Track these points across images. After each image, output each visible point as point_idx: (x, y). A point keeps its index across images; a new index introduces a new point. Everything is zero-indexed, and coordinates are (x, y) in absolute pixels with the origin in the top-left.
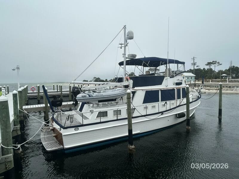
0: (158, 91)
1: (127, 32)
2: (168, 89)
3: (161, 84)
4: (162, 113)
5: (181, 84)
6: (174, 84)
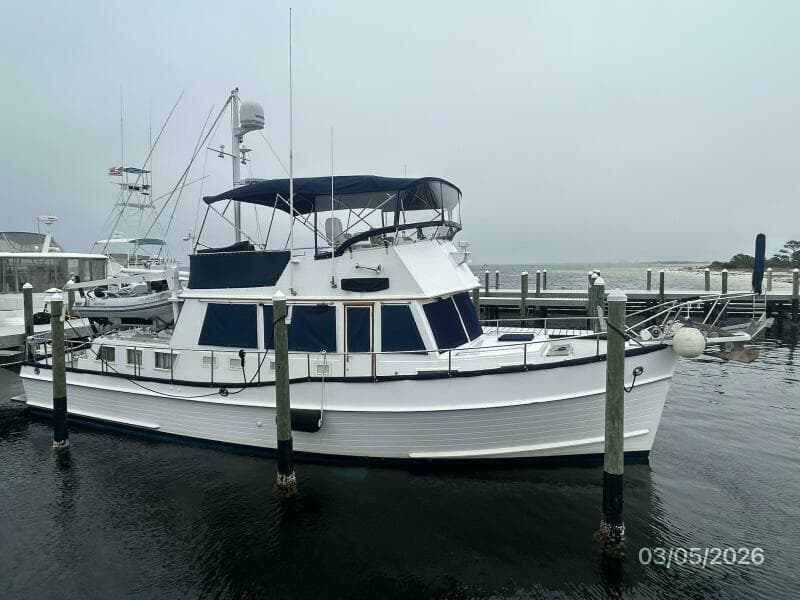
0: (254, 308)
1: (240, 104)
2: (298, 303)
3: (271, 280)
4: (224, 388)
5: (381, 284)
6: (335, 287)
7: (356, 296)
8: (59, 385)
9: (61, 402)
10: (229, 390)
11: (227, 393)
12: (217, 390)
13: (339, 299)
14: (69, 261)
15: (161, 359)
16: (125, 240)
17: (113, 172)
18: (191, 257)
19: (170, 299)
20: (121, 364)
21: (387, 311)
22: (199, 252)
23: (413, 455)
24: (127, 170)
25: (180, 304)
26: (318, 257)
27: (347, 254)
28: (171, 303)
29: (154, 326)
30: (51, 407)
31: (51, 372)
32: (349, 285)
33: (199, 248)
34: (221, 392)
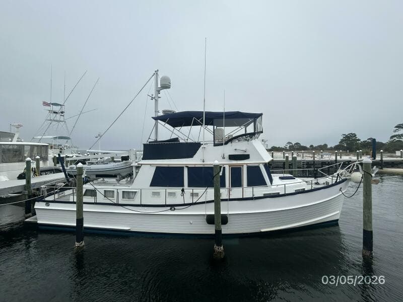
0: (182, 168)
2: (206, 166)
4: (172, 207)
5: (246, 157)
6: (224, 158)
7: (234, 162)
8: (80, 212)
9: (80, 221)
10: (176, 208)
11: (175, 209)
12: (169, 208)
13: (227, 163)
14: (25, 146)
15: (126, 194)
16: (51, 137)
17: (45, 104)
18: (144, 145)
19: (132, 165)
20: (100, 198)
21: (250, 168)
22: (149, 142)
23: (263, 230)
24: (53, 104)
25: (138, 168)
26: (215, 145)
27: (229, 144)
28: (132, 167)
29: (118, 178)
30: (75, 225)
31: (75, 205)
32: (232, 157)
33: (150, 140)
34: (171, 209)
